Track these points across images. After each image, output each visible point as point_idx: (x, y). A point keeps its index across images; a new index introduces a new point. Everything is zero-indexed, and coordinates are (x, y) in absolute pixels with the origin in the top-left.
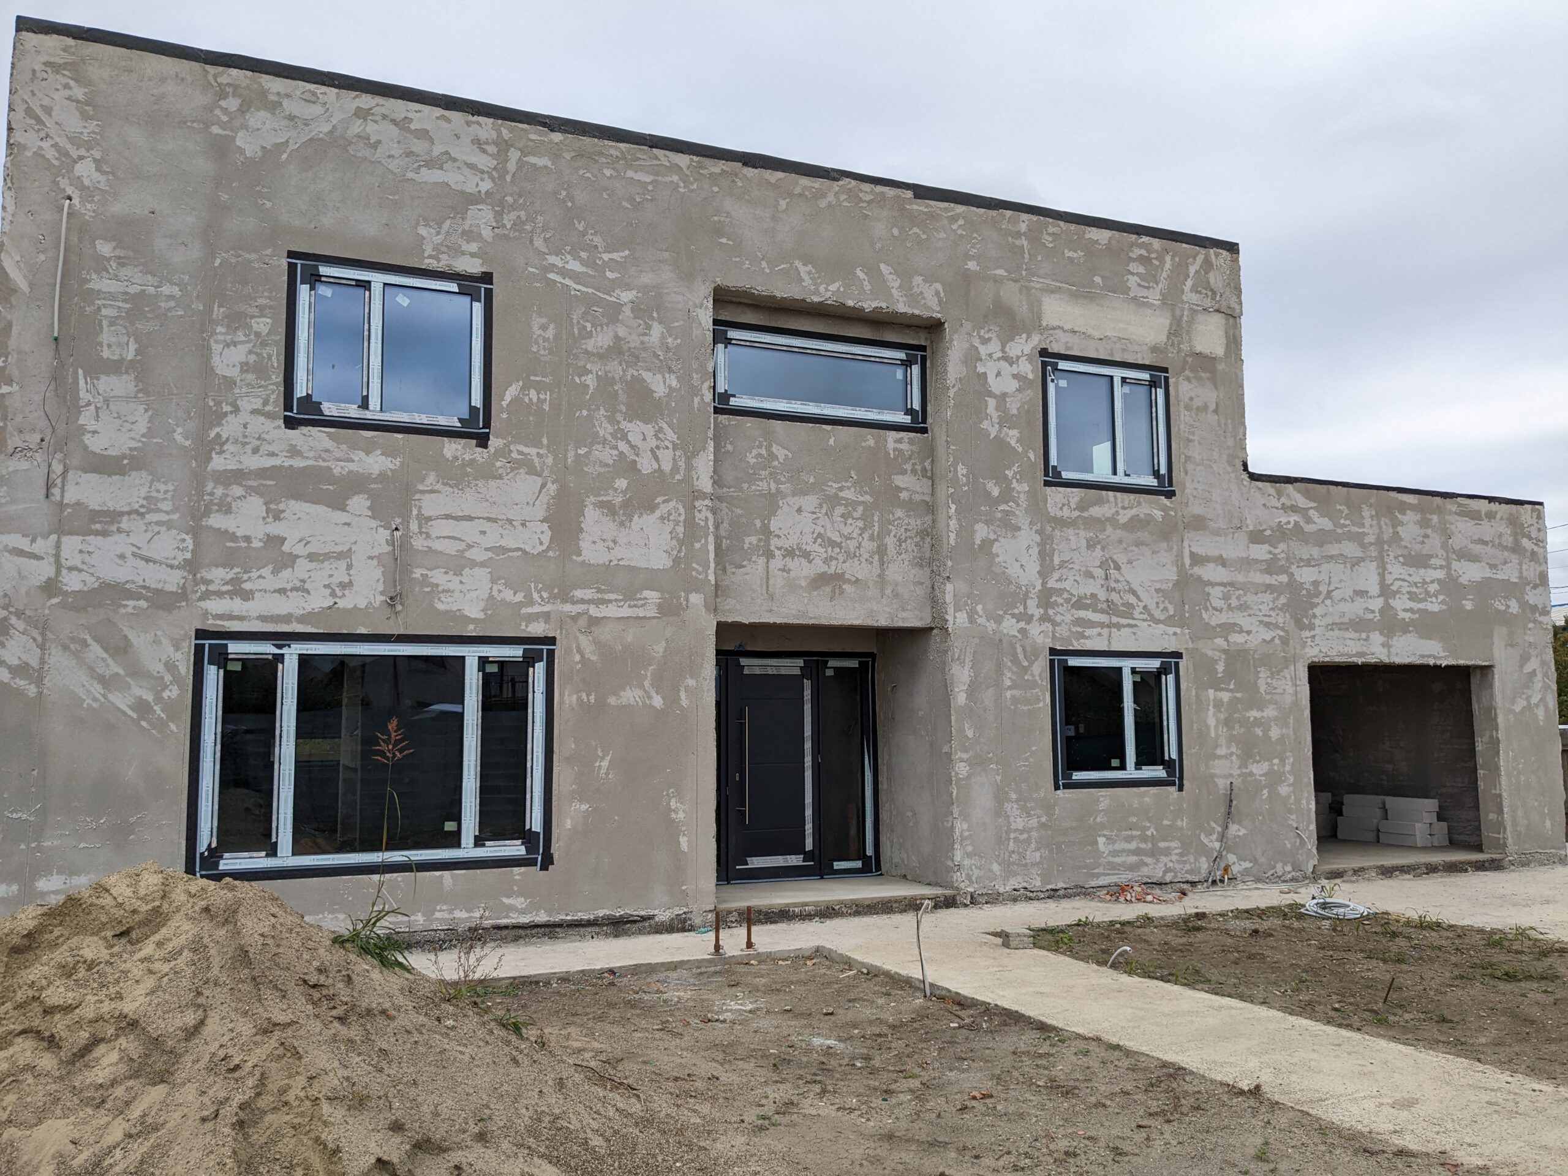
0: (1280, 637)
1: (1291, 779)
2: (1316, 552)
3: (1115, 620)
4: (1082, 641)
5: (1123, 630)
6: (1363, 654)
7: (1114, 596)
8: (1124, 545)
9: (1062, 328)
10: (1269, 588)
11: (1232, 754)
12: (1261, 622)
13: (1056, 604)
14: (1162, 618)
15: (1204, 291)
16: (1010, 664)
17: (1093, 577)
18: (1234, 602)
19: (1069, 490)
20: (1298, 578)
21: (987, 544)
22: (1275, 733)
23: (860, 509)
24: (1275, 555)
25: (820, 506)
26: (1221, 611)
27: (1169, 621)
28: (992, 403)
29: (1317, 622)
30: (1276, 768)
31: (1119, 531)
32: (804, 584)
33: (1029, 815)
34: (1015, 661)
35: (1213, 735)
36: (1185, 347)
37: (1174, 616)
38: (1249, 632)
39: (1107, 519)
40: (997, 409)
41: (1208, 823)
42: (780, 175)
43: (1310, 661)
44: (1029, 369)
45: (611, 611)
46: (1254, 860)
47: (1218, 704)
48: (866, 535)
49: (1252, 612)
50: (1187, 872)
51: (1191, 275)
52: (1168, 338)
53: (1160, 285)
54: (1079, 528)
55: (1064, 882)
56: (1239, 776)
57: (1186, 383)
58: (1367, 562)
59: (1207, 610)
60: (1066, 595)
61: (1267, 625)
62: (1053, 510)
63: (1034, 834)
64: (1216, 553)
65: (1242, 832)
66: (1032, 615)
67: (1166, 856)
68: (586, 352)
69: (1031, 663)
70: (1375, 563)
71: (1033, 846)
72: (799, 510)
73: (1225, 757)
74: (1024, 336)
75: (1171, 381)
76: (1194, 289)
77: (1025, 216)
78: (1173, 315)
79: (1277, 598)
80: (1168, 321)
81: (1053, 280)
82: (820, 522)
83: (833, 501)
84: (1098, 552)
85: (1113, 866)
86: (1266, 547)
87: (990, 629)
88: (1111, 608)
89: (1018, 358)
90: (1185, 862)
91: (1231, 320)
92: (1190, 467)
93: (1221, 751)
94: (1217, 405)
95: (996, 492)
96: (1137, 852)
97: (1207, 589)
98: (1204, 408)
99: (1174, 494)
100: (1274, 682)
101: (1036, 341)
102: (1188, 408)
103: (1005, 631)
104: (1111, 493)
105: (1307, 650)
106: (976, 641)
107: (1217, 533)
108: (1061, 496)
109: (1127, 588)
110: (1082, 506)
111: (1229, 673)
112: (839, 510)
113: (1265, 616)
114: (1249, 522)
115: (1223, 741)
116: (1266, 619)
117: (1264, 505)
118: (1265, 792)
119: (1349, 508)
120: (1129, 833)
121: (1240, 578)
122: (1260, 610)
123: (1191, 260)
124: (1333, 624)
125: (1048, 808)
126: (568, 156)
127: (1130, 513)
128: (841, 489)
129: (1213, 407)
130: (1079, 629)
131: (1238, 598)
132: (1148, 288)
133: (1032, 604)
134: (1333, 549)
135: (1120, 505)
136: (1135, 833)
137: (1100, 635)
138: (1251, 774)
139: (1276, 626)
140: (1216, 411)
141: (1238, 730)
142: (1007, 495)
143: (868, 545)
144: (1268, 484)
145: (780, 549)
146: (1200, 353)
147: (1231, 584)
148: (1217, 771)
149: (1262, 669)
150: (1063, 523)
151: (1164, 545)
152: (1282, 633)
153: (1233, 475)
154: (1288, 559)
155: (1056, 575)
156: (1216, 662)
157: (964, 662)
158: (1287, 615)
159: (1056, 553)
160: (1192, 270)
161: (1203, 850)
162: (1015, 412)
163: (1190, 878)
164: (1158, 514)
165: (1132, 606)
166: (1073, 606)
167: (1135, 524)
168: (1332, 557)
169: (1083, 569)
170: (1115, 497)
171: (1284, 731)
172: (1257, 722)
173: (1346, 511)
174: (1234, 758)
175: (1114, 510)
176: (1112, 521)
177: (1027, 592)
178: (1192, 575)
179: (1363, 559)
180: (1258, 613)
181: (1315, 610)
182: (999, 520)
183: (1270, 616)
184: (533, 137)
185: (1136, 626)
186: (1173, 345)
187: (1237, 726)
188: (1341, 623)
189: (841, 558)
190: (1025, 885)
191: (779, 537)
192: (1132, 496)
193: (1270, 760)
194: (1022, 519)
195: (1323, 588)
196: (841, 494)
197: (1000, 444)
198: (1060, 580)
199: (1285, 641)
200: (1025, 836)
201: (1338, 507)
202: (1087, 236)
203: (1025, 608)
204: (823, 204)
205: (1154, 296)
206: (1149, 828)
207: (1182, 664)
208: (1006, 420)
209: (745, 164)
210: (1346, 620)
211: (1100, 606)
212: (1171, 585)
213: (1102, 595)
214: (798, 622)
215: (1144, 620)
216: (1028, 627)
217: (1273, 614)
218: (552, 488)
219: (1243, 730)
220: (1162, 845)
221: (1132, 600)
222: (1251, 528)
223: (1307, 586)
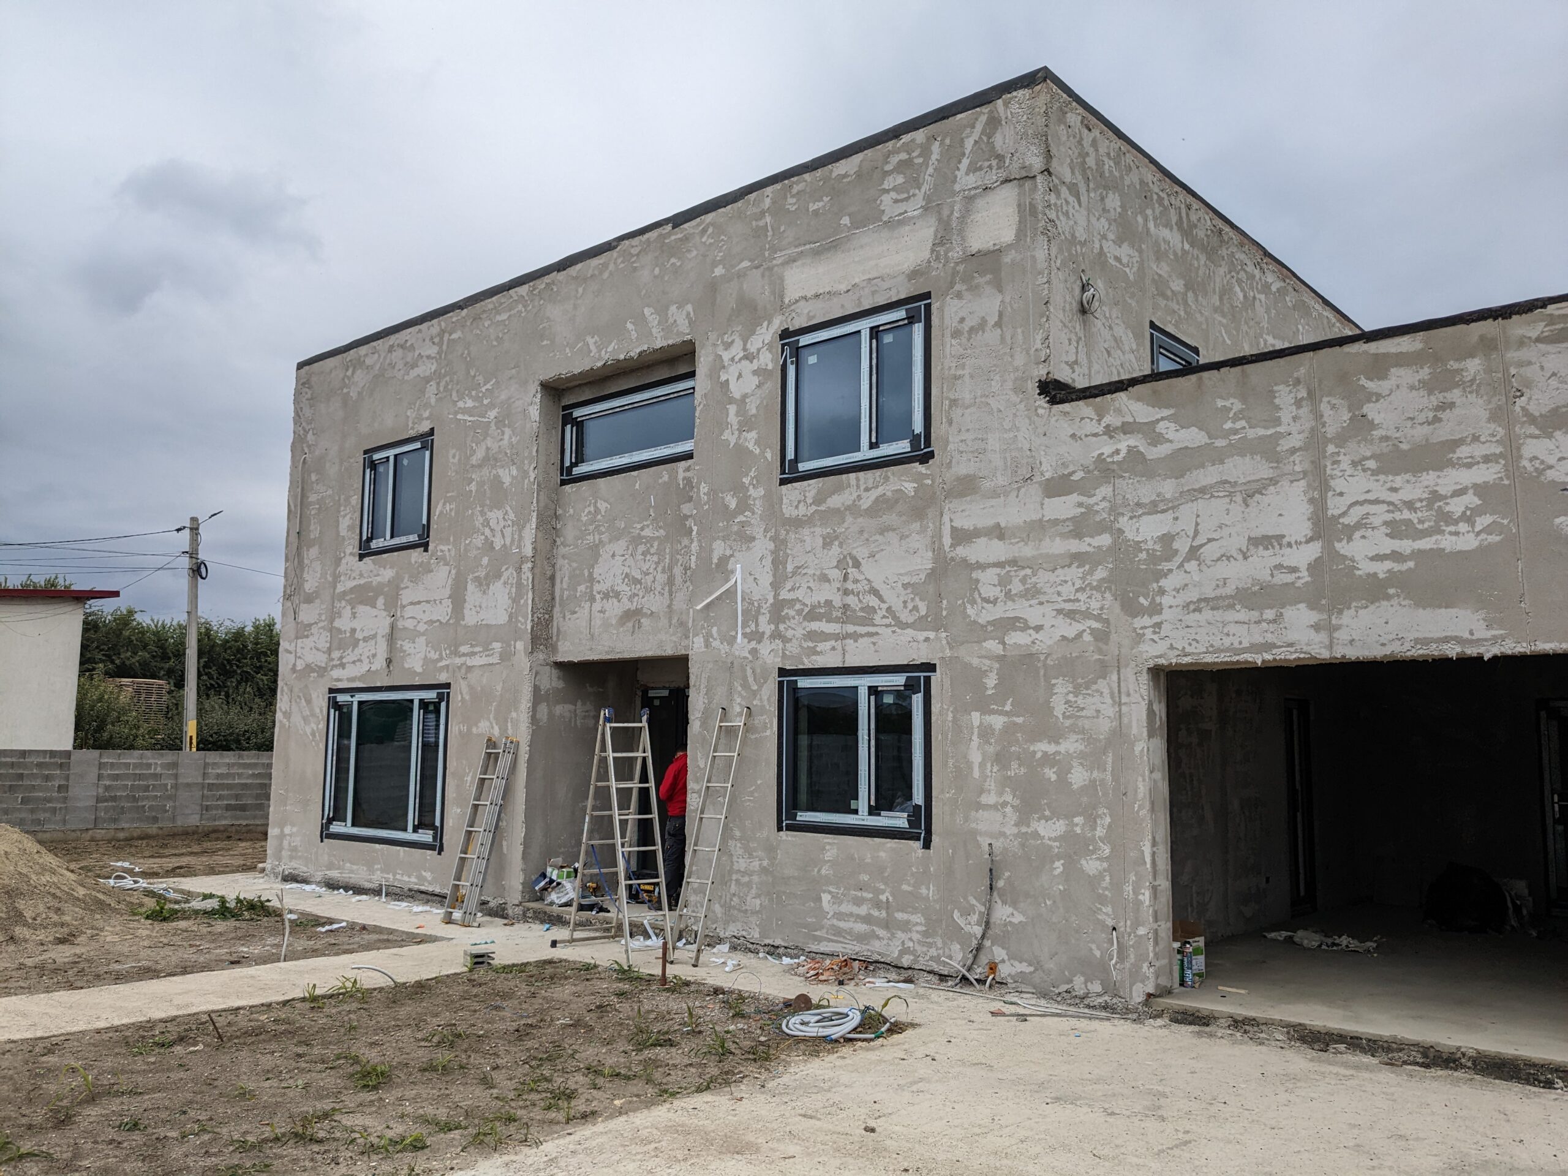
0: (1093, 631)
1: (1107, 850)
2: (1168, 488)
3: (850, 628)
4: (814, 657)
5: (860, 640)
6: (1269, 646)
7: (851, 600)
8: (866, 535)
9: (805, 298)
10: (1078, 558)
11: (1005, 804)
12: (1059, 612)
13: (787, 618)
14: (911, 620)
15: (987, 164)
16: (740, 689)
17: (829, 581)
18: (1016, 587)
19: (805, 483)
20: (1130, 535)
21: (724, 560)
22: (1078, 777)
23: (656, 544)
24: (1089, 508)
25: (628, 548)
26: (994, 602)
27: (920, 624)
28: (732, 409)
29: (1166, 600)
30: (1078, 830)
31: (860, 520)
32: (614, 622)
33: (751, 856)
34: (745, 685)
35: (976, 774)
36: (956, 254)
37: (926, 616)
38: (1038, 628)
39: (848, 508)
40: (737, 414)
41: (965, 898)
42: (579, 266)
43: (1151, 664)
44: (769, 360)
45: (477, 661)
46: (1038, 965)
47: (986, 733)
48: (659, 569)
49: (1043, 598)
50: (932, 958)
51: (967, 152)
52: (932, 251)
53: (923, 190)
54: (815, 526)
55: (783, 940)
56: (1016, 836)
57: (956, 301)
58: (1285, 483)
59: (973, 602)
60: (798, 606)
61: (1071, 615)
62: (788, 511)
63: (755, 878)
64: (990, 522)
65: (1018, 918)
66: (763, 633)
67: (903, 931)
68: (473, 466)
69: (760, 687)
70: (1303, 483)
71: (754, 891)
72: (613, 555)
73: (994, 807)
74: (765, 324)
75: (934, 308)
76: (973, 169)
77: (769, 190)
78: (940, 220)
79: (1091, 572)
80: (932, 229)
81: (796, 247)
82: (626, 563)
83: (637, 540)
84: (835, 549)
85: (839, 932)
86: (1075, 498)
87: (723, 652)
88: (846, 614)
89: (759, 350)
90: (930, 945)
91: (1028, 184)
92: (956, 413)
93: (990, 799)
94: (1001, 315)
95: (733, 505)
96: (867, 919)
97: (974, 575)
98: (982, 325)
99: (931, 455)
100: (1080, 701)
101: (778, 324)
102: (956, 334)
103: (737, 653)
104: (852, 476)
105: (1143, 647)
106: (710, 666)
107: (994, 494)
108: (797, 492)
109: (867, 588)
110: (819, 500)
111: (1006, 687)
112: (641, 548)
113: (1070, 600)
114: (1044, 468)
115: (990, 784)
116: (1069, 606)
117: (1073, 436)
118: (1059, 865)
119: (1244, 399)
120: (859, 894)
121: (1027, 551)
122: (1059, 594)
123: (968, 130)
124: (1200, 600)
125: (771, 849)
126: (468, 323)
127: (874, 494)
128: (642, 529)
129: (992, 319)
130: (811, 644)
131: (1023, 581)
132: (907, 199)
133: (763, 620)
134: (1208, 476)
135: (862, 488)
136: (865, 895)
137: (833, 649)
138: (1036, 835)
139: (1087, 615)
140: (998, 324)
141: (1015, 769)
142: (744, 505)
143: (661, 578)
144: (1081, 403)
145: (599, 593)
146: (979, 251)
147: (1013, 562)
148: (982, 827)
149: (1060, 680)
150: (797, 523)
151: (916, 526)
152: (1096, 625)
153: (1022, 406)
154: (1113, 510)
155: (789, 585)
156: (985, 673)
157: (699, 689)
158: (1108, 595)
159: (790, 559)
160: (969, 144)
161: (955, 933)
162: (754, 411)
163: (936, 967)
164: (909, 487)
165: (873, 610)
166: (805, 619)
167: (882, 505)
168: (1203, 490)
169: (818, 573)
170: (858, 479)
171: (1095, 774)
172: (1048, 760)
173: (1237, 405)
174: (1009, 809)
175: (855, 495)
176: (853, 509)
177: (759, 607)
178: (952, 559)
179: (1273, 481)
180: (1055, 598)
181: (1163, 582)
182: (736, 533)
183: (1078, 600)
184: (454, 319)
185: (877, 634)
186: (937, 258)
187: (1014, 765)
188: (1216, 598)
189: (641, 594)
190: (744, 933)
191: (599, 582)
192: (878, 473)
193: (1069, 817)
194: (757, 529)
195: (1182, 546)
196: (643, 533)
197: (740, 451)
198: (792, 589)
199: (1102, 637)
200: (746, 879)
201: (1220, 403)
202: (834, 175)
203: (757, 625)
204: (606, 275)
205: (913, 207)
206: (883, 892)
207: (935, 678)
208: (746, 424)
209: (559, 271)
210: (1230, 590)
211: (835, 614)
212: (923, 576)
213: (837, 601)
214: (609, 657)
215: (887, 626)
216: (758, 647)
217: (1082, 596)
218: (453, 572)
219: (1023, 770)
220: (900, 916)
221: (873, 601)
222: (1048, 475)
223: (1150, 545)
